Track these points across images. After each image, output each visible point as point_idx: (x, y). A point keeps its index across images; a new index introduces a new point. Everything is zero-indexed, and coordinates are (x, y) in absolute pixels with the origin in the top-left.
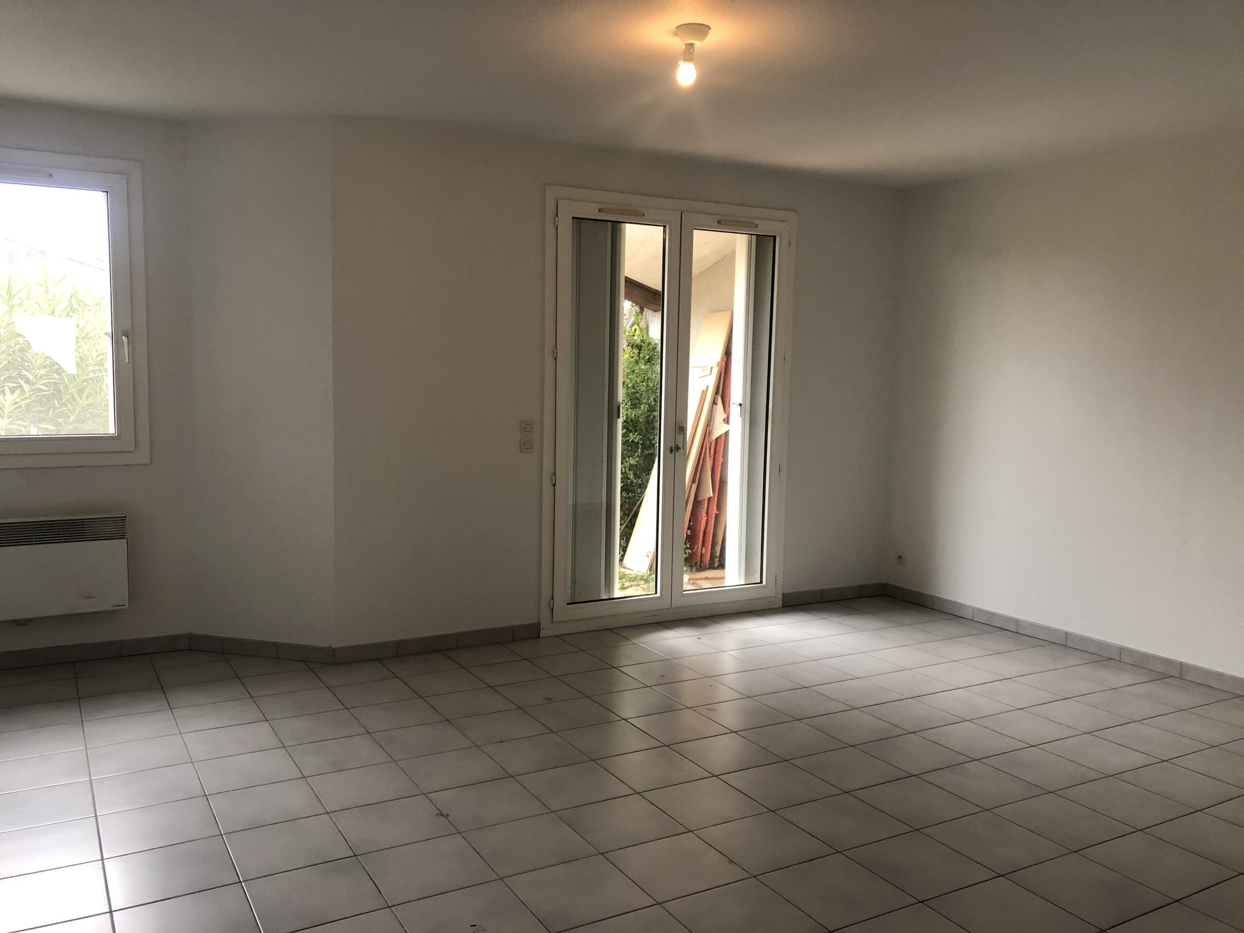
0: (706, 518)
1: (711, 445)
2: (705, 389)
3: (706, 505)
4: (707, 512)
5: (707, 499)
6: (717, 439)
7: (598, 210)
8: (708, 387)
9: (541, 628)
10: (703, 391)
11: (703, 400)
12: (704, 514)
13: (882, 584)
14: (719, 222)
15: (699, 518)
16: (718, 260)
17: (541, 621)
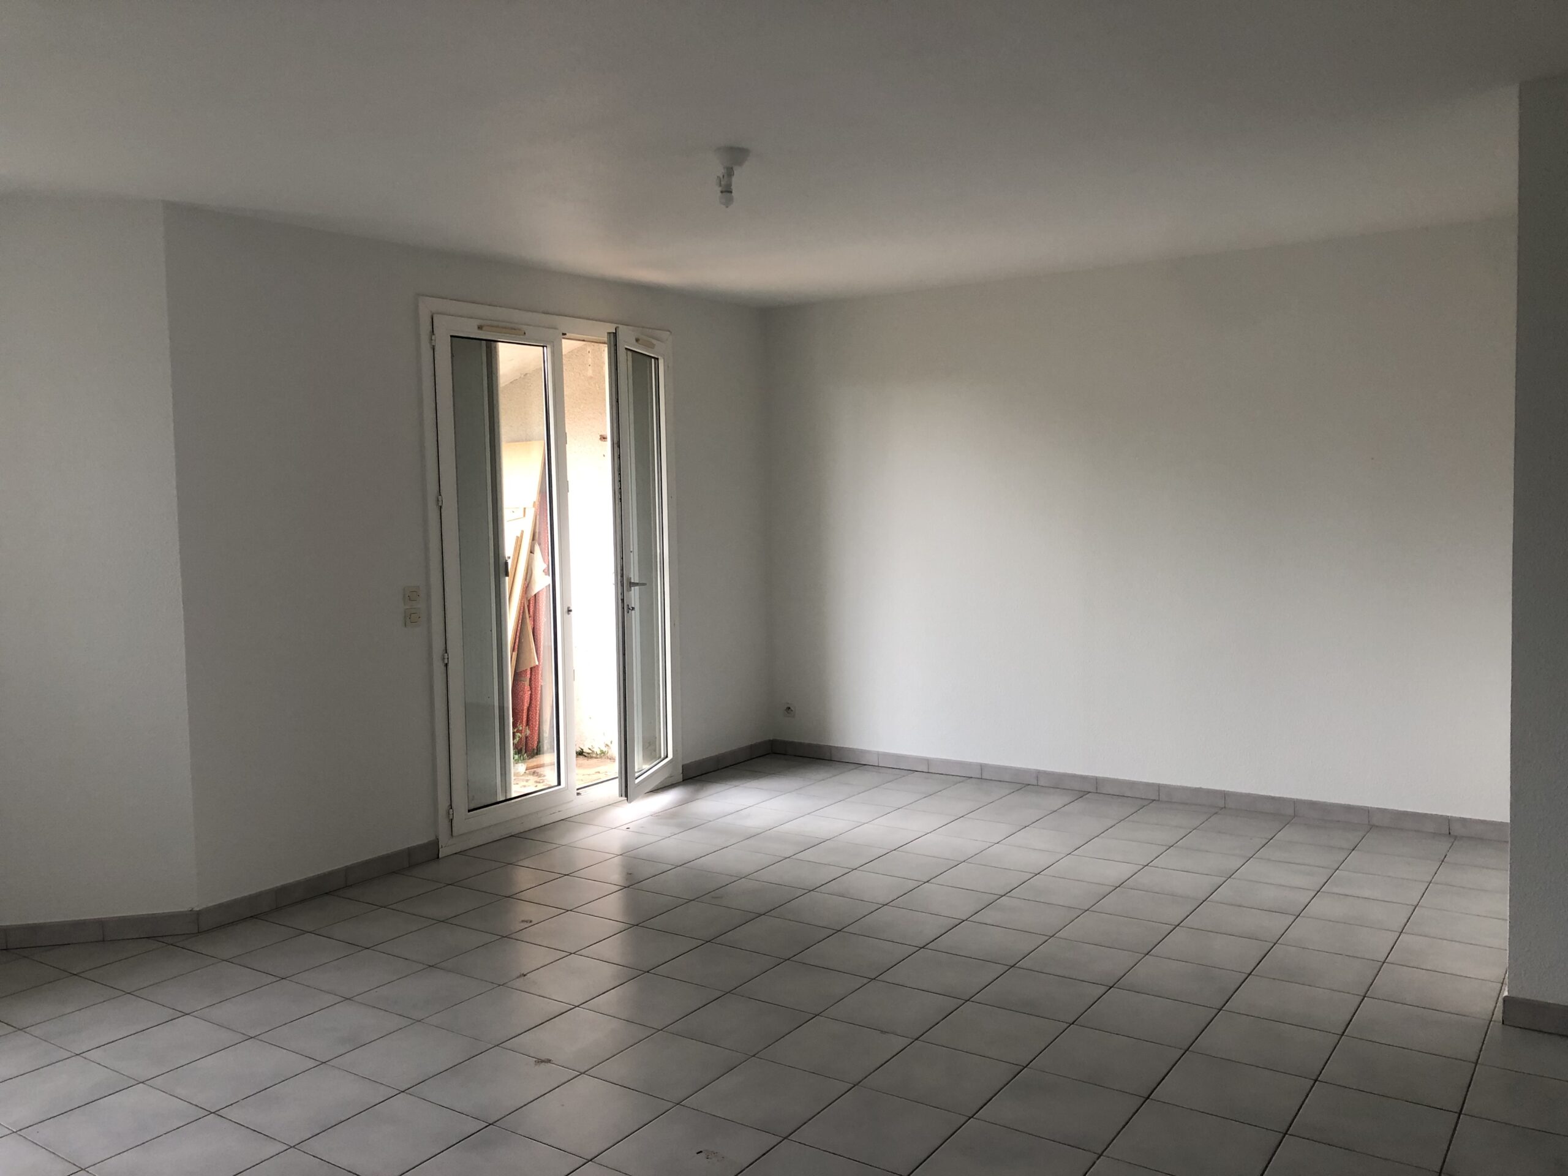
0: (530, 692)
1: (529, 603)
2: (519, 536)
3: (528, 676)
4: (530, 685)
5: (529, 669)
6: (535, 595)
7: (476, 327)
8: (522, 532)
9: (440, 847)
10: (517, 537)
11: (518, 549)
12: (527, 687)
13: (770, 741)
14: (637, 340)
15: (521, 694)
16: (516, 378)
17: (440, 838)
